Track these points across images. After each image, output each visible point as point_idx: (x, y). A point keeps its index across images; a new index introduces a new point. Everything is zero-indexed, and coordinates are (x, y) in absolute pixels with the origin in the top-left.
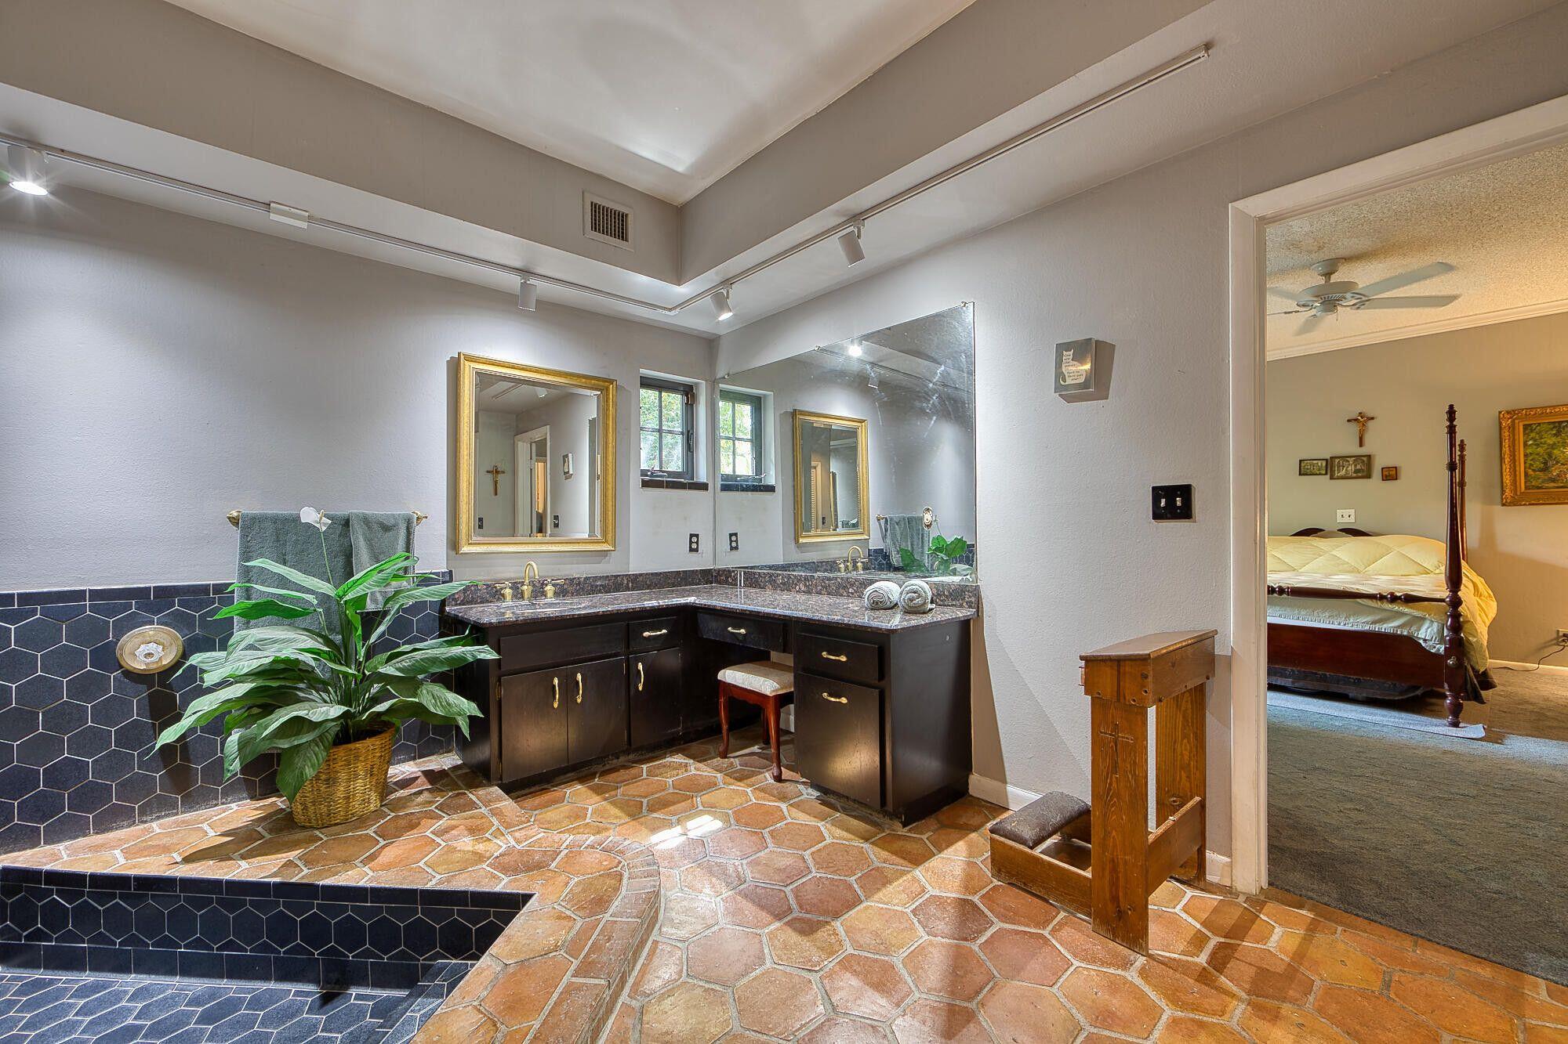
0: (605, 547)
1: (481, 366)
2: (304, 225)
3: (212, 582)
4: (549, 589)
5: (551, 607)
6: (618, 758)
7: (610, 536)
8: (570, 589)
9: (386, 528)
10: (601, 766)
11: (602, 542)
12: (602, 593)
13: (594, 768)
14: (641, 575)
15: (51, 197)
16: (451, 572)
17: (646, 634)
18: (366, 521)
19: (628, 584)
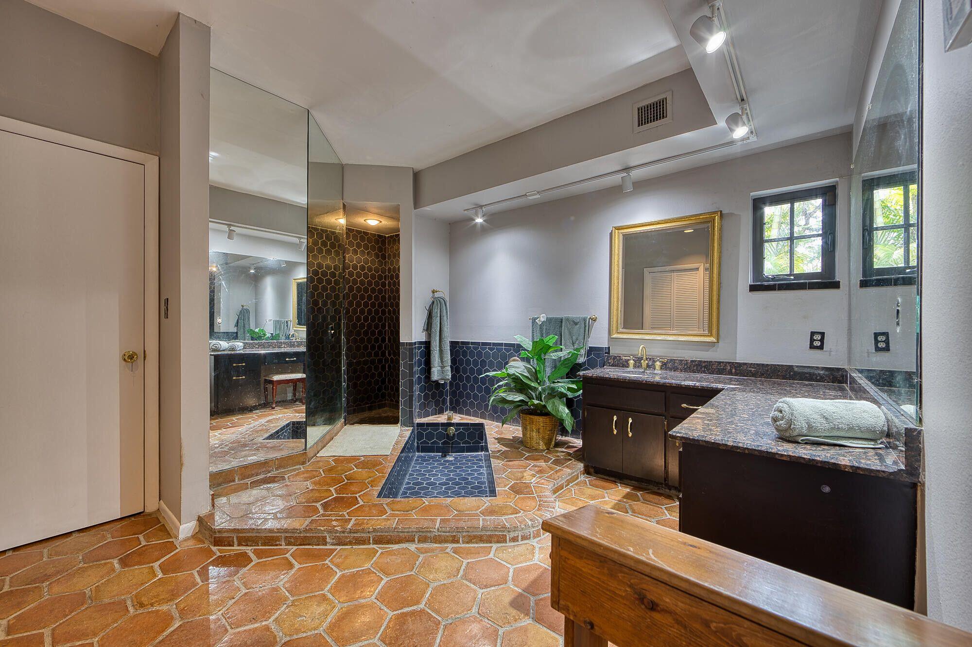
0: (713, 339)
1: (625, 231)
2: (538, 196)
3: (504, 342)
4: (658, 364)
5: (657, 376)
6: (670, 490)
7: (714, 331)
8: (680, 367)
9: (576, 324)
10: (656, 488)
11: (708, 336)
12: (706, 373)
13: (651, 487)
14: (745, 364)
15: (484, 222)
16: (609, 348)
17: (684, 405)
18: (567, 319)
19: (731, 370)
